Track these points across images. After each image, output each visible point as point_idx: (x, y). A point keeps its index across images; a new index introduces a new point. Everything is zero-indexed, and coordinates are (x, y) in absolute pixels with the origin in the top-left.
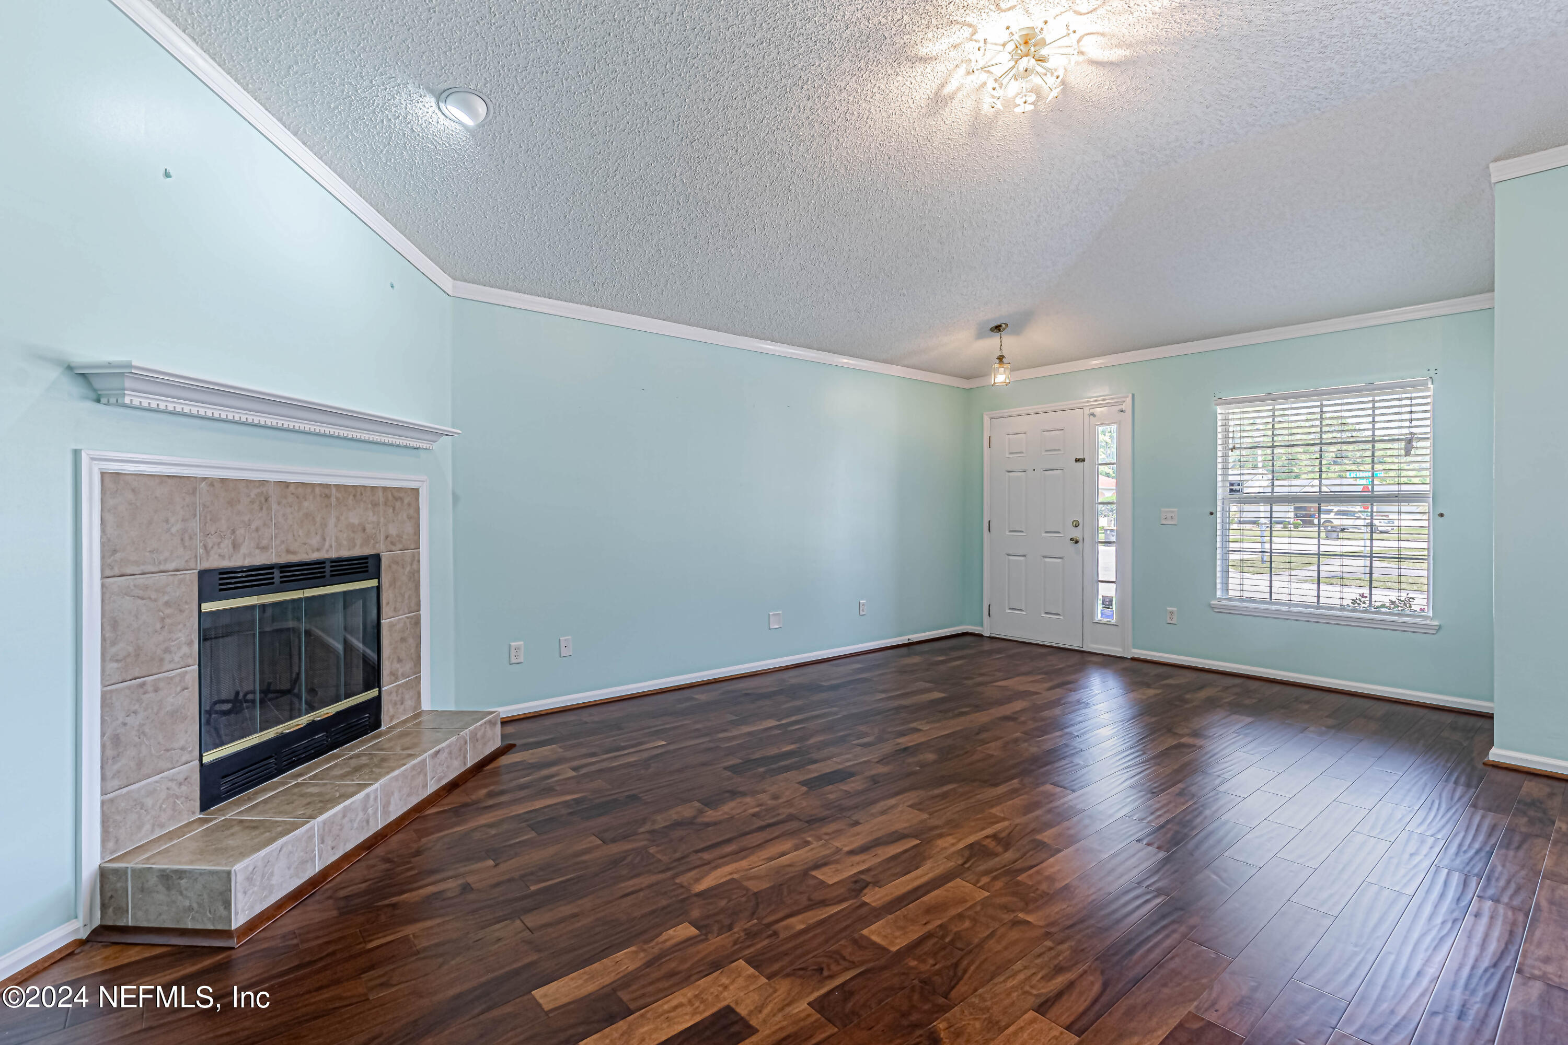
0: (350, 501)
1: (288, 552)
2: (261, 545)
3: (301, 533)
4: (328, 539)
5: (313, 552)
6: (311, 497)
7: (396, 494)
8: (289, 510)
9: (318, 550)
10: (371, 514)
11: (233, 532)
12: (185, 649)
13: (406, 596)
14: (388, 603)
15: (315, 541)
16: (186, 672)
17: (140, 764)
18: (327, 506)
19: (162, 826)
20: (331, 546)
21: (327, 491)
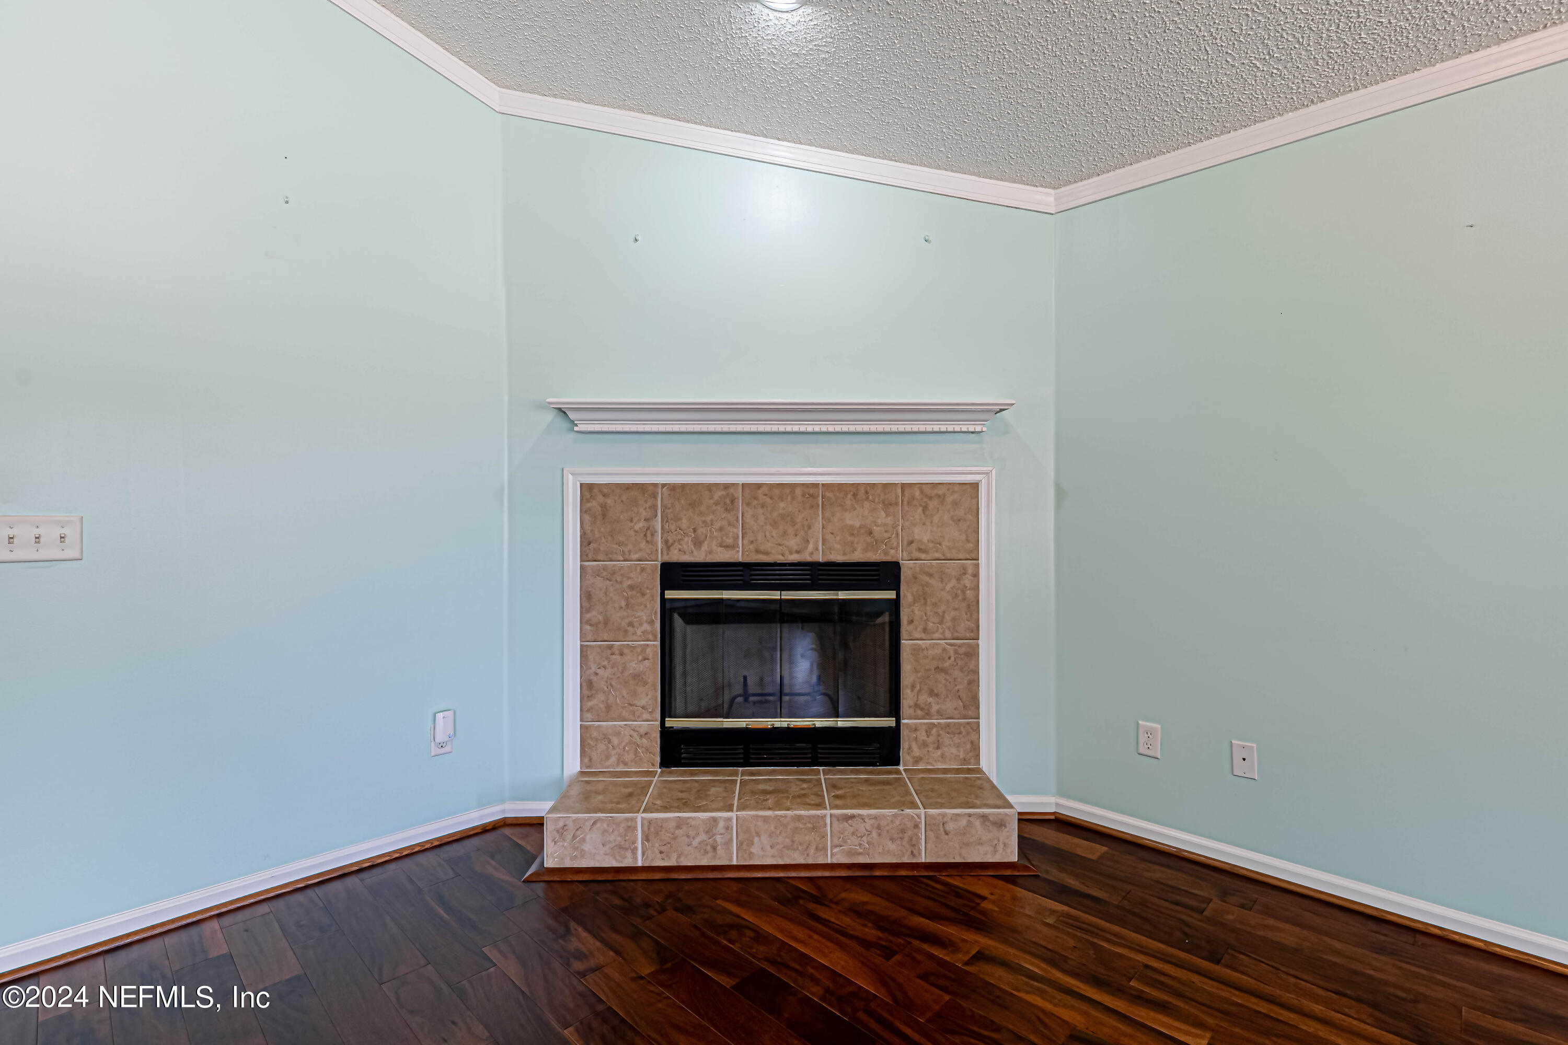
0: (849, 501)
1: (758, 551)
2: (724, 544)
3: (774, 534)
4: (812, 541)
5: (791, 553)
6: (789, 498)
7: (928, 491)
8: (760, 511)
9: (798, 552)
10: (883, 514)
11: (695, 530)
12: (646, 627)
13: (948, 617)
14: (911, 622)
15: (793, 543)
16: (648, 645)
17: (608, 708)
18: (812, 507)
19: (626, 764)
20: (817, 549)
21: (812, 491)
